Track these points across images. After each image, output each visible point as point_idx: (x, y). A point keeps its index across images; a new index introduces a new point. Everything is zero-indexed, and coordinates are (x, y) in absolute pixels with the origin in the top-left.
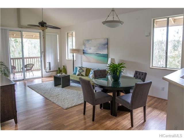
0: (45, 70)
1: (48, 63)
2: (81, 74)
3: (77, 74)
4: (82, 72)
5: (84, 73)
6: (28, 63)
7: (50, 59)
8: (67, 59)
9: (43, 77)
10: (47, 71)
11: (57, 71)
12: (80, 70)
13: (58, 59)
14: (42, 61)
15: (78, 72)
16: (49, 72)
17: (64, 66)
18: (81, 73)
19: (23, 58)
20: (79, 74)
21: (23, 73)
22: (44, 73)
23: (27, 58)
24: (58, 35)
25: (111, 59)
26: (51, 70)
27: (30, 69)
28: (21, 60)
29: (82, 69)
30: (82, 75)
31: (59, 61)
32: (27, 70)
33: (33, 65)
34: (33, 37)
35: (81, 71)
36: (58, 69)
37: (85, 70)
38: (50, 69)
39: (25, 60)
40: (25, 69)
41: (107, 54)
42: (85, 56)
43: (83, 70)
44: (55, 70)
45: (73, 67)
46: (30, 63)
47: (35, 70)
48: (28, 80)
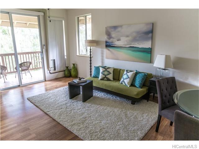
0: (48, 70)
1: (52, 61)
2: (107, 78)
3: (100, 78)
4: (109, 74)
5: (111, 77)
6: (23, 62)
7: (54, 55)
8: (78, 54)
9: (46, 80)
10: (51, 72)
11: (64, 71)
12: (104, 71)
13: (65, 54)
14: (43, 58)
15: (101, 74)
16: (53, 73)
17: (74, 64)
18: (107, 76)
19: (15, 54)
20: (104, 78)
21: (17, 74)
22: (48, 74)
23: (20, 54)
24: (63, 21)
25: (166, 55)
26: (57, 70)
27: (26, 68)
28: (13, 56)
29: (107, 70)
30: (108, 80)
31: (66, 57)
32: (23, 70)
33: (30, 63)
34: (27, 25)
35: (106, 73)
36: (66, 68)
37: (112, 72)
38: (55, 69)
39: (19, 56)
40: (20, 69)
41: (151, 48)
42: (109, 50)
43: (109, 72)
44: (62, 69)
45: (91, 66)
46: (25, 61)
47: (33, 69)
48: (25, 86)
